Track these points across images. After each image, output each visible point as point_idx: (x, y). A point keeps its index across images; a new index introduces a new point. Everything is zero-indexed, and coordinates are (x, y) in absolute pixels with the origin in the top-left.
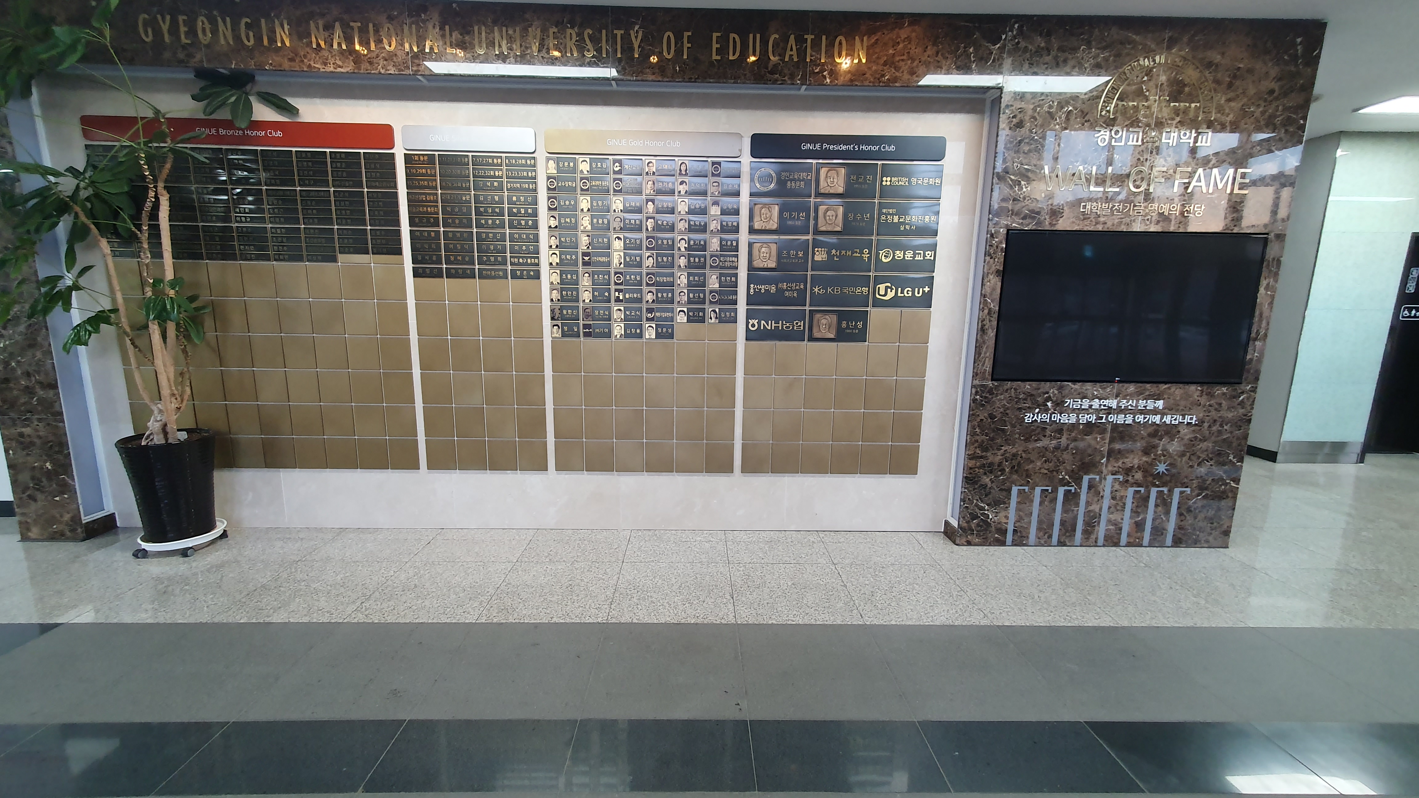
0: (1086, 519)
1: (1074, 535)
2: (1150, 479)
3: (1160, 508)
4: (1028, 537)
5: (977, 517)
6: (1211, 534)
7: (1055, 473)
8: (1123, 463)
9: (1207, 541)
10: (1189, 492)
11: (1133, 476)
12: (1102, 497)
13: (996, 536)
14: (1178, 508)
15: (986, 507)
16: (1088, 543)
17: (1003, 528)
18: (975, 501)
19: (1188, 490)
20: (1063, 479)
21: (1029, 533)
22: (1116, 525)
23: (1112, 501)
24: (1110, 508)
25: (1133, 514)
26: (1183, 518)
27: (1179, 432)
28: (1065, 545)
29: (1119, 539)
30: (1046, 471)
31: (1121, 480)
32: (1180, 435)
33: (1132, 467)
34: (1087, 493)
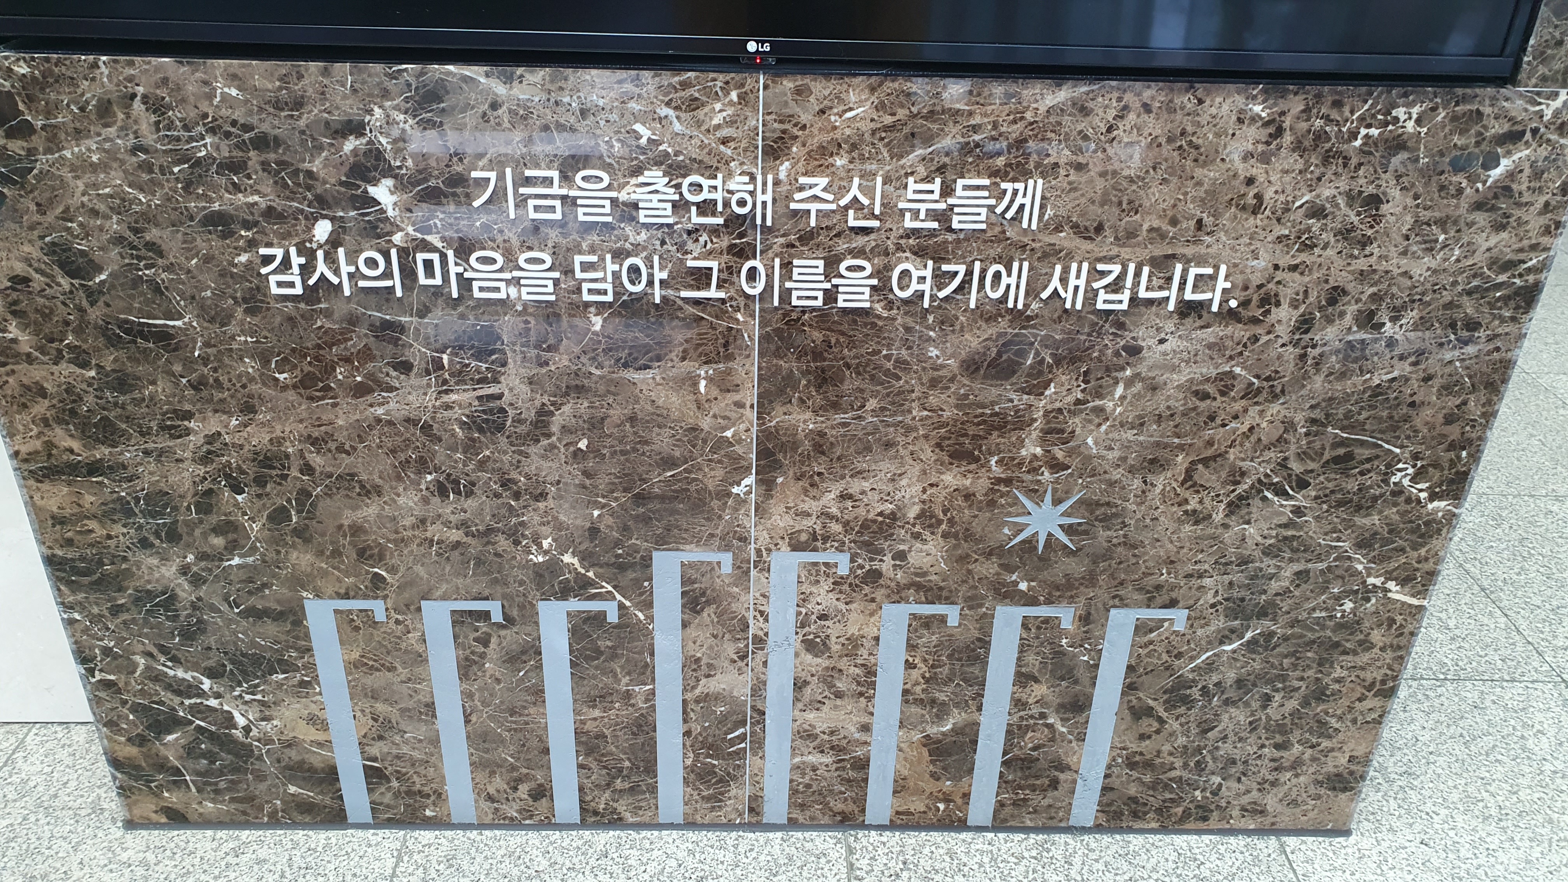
0: (696, 728)
1: (653, 790)
2: (988, 568)
3: (1040, 690)
4: (440, 796)
5: (173, 723)
6: (1274, 784)
7: (503, 543)
8: (844, 496)
9: (1256, 810)
10: (1180, 626)
11: (901, 556)
12: (760, 642)
13: (292, 789)
14: (1130, 688)
15: (207, 684)
16: (721, 816)
17: (317, 762)
18: (141, 661)
19: (1179, 618)
20: (553, 567)
21: (443, 782)
22: (836, 749)
23: (809, 658)
24: (799, 685)
25: (915, 710)
26: (1148, 725)
27: (1134, 351)
28: (615, 822)
29: (861, 802)
30: (455, 535)
31: (843, 570)
32: (1143, 369)
33: (893, 516)
34: (685, 625)
